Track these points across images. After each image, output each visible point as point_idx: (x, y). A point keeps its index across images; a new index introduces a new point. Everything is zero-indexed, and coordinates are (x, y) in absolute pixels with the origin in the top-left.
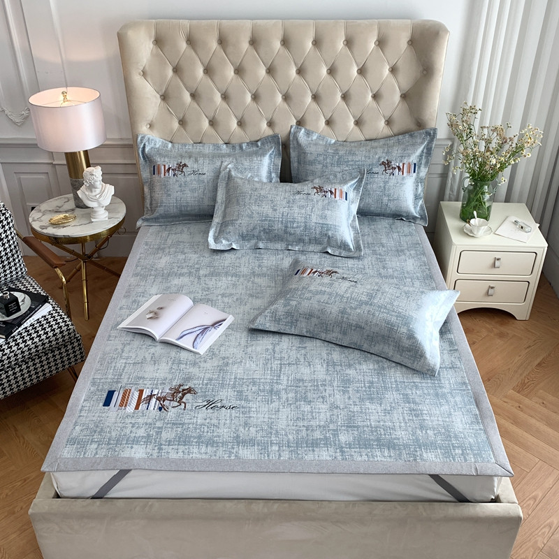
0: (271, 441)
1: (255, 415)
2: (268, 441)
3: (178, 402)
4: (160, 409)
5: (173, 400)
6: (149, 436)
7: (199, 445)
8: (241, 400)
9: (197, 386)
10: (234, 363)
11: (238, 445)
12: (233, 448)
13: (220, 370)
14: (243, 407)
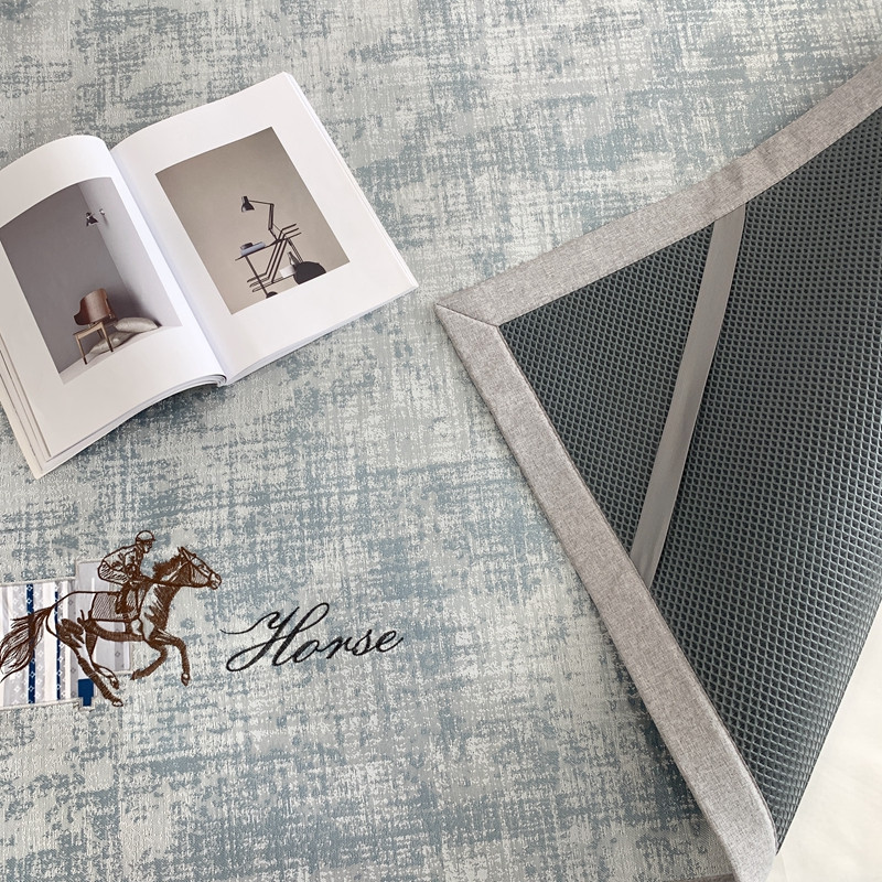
0: (560, 799)
1: (473, 672)
2: (545, 802)
3: (153, 643)
4: (85, 691)
5: (128, 635)
6: (69, 846)
7: (280, 866)
8: (403, 594)
9: (211, 541)
10: (342, 392)
11: (435, 841)
12: (418, 860)
13: (292, 436)
14: (421, 633)
